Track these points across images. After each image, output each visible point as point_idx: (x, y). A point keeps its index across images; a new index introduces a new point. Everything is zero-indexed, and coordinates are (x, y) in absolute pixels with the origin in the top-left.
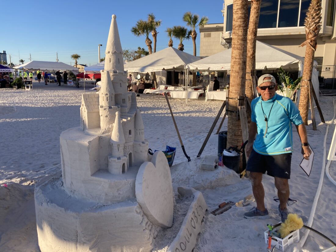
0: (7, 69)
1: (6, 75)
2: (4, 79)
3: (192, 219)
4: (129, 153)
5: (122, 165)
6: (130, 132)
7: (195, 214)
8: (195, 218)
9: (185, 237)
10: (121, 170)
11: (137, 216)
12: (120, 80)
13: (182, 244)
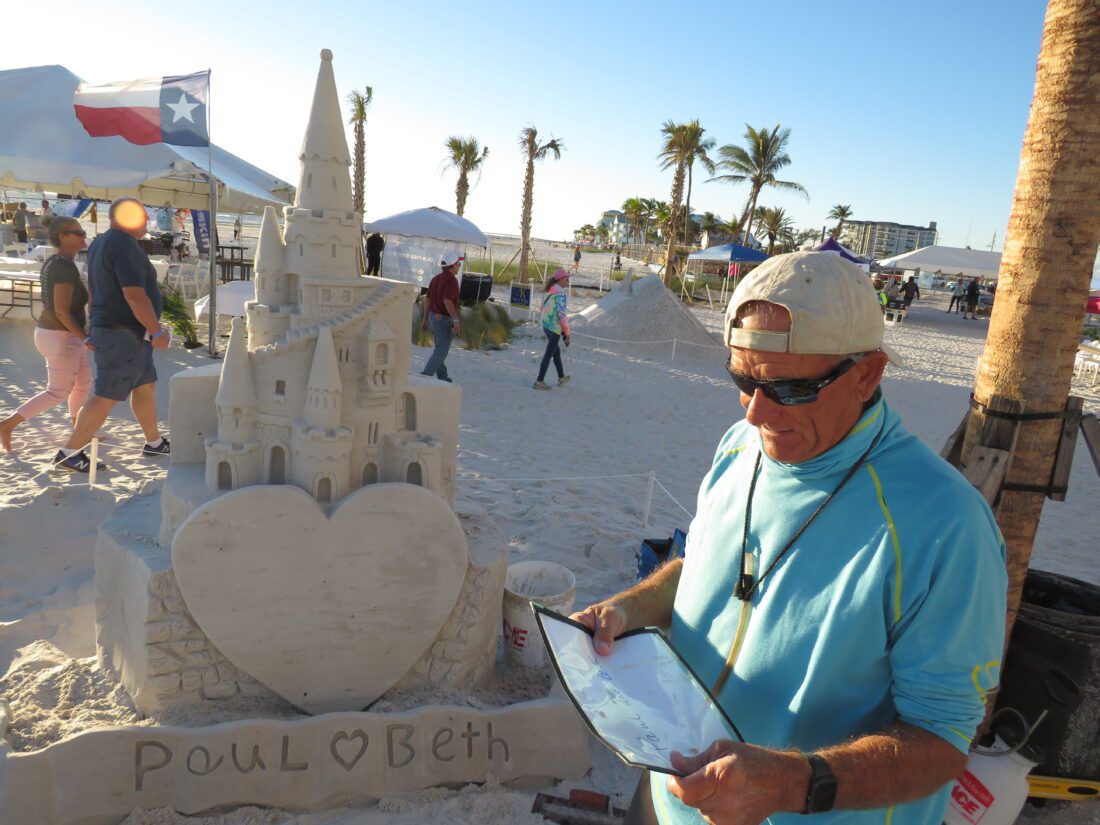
3: (360, 733)
4: (272, 445)
5: (217, 464)
6: (280, 388)
7: (409, 735)
8: (396, 745)
9: (234, 747)
10: (211, 475)
11: (146, 600)
12: (300, 235)
13: (203, 754)
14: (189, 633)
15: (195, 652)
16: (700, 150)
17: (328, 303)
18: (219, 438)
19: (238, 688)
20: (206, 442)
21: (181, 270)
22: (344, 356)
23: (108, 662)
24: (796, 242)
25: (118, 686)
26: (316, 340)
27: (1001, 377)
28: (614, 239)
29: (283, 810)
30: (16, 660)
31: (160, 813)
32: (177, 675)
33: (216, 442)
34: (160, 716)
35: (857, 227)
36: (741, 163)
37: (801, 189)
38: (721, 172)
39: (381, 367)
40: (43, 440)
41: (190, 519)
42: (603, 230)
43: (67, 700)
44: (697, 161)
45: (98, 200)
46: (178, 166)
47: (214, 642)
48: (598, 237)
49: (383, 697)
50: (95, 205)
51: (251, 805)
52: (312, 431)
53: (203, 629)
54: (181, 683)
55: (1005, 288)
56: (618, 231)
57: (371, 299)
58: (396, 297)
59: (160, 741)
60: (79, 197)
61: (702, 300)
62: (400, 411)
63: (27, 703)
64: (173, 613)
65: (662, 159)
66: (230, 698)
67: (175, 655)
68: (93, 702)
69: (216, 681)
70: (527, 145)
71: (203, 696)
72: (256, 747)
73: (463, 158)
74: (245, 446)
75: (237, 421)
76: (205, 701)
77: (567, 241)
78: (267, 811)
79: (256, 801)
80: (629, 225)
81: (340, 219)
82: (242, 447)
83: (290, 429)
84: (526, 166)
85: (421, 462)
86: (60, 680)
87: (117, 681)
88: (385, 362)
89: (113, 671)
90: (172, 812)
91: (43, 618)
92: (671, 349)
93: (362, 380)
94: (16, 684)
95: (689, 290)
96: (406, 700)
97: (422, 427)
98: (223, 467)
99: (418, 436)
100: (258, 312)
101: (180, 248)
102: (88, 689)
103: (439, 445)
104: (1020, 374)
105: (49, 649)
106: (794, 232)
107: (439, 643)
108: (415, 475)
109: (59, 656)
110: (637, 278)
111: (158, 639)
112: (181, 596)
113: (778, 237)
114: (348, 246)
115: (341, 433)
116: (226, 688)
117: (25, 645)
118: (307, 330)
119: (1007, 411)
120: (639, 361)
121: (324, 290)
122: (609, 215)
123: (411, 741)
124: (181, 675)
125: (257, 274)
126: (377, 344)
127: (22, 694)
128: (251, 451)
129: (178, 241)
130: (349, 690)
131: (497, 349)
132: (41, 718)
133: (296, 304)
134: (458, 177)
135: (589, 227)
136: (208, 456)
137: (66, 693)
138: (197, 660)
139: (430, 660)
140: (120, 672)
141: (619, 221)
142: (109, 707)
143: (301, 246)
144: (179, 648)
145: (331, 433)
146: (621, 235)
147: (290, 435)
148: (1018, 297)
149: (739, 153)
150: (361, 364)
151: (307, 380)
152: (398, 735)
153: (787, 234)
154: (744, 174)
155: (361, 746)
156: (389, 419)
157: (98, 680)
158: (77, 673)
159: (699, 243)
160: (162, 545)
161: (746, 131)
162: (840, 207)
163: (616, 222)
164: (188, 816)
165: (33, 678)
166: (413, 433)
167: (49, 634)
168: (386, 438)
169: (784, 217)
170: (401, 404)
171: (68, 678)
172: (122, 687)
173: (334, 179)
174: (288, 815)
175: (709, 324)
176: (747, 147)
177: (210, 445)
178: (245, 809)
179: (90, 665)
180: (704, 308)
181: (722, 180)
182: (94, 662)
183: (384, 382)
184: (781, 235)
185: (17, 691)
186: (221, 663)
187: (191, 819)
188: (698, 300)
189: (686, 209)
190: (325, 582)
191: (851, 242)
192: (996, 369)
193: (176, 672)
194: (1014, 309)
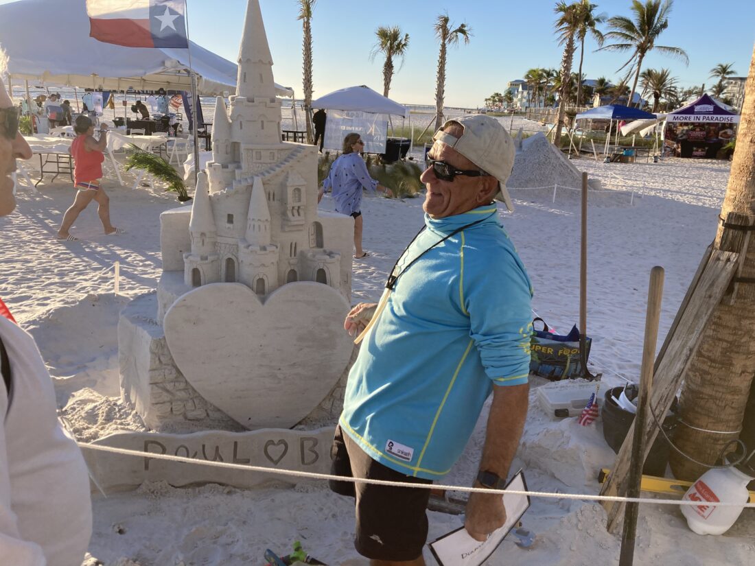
0: (727, 116)
1: (726, 130)
2: (720, 138)
3: (282, 442)
4: (226, 258)
5: (191, 270)
6: (230, 219)
7: (315, 445)
8: (306, 451)
9: (204, 446)
10: (188, 277)
11: (149, 355)
12: (239, 115)
13: (184, 449)
14: (176, 378)
15: (180, 390)
16: (592, 24)
17: (259, 161)
18: (192, 253)
19: (208, 415)
20: (184, 255)
21: (175, 143)
22: (271, 197)
23: (127, 398)
24: (680, 99)
25: (134, 412)
26: (252, 186)
27: (737, 199)
28: (518, 105)
29: (235, 487)
30: (71, 398)
31: (159, 485)
32: (169, 404)
33: (190, 255)
34: (159, 429)
35: (739, 82)
36: (628, 33)
37: (682, 53)
38: (609, 41)
39: (297, 205)
40: (84, 266)
41: (174, 304)
42: (510, 96)
43: (104, 420)
44: (589, 33)
45: (115, 91)
46: (168, 64)
47: (191, 383)
48: (505, 103)
49: (300, 423)
50: (113, 96)
51: (214, 483)
52: (250, 248)
53: (184, 375)
54: (172, 409)
55: (742, 132)
56: (522, 97)
57: (289, 157)
58: (306, 156)
59: (159, 441)
60: (100, 90)
61: (589, 153)
62: (312, 235)
63: (79, 422)
64: (165, 365)
65: (559, 35)
66: (203, 419)
67: (167, 391)
68: (119, 421)
69: (193, 408)
70: (441, 30)
71: (186, 418)
72: (217, 448)
73: (388, 44)
74: (209, 258)
75: (203, 241)
76: (187, 421)
77: (479, 108)
78: (224, 487)
79: (217, 480)
80: (531, 92)
81: (266, 103)
82: (206, 259)
83: (237, 245)
84: (440, 47)
85: (325, 269)
86: (99, 409)
87: (133, 409)
88: (300, 201)
89: (131, 403)
90: (167, 484)
91: (88, 375)
92: (553, 194)
93: (284, 214)
94: (72, 412)
95: (577, 144)
96: (314, 425)
97: (327, 246)
98: (196, 272)
99: (325, 251)
100: (215, 169)
101: (175, 126)
102: (115, 414)
103: (337, 257)
104: (751, 196)
105: (91, 392)
106: (679, 90)
107: (337, 389)
108: (322, 277)
109: (98, 397)
110: (528, 136)
111: (156, 381)
112: (170, 354)
113: (663, 95)
114: (272, 121)
115: (269, 249)
116: (200, 413)
117: (76, 390)
118: (246, 179)
119: (739, 224)
120: (525, 204)
121: (256, 152)
122: (515, 84)
123: (316, 449)
124: (172, 403)
125: (213, 143)
126: (294, 188)
127: (76, 417)
128: (212, 261)
129: (174, 121)
130: (278, 417)
131: (411, 197)
132: (88, 428)
133: (239, 162)
134: (386, 59)
135: (497, 95)
136: (185, 265)
137: (102, 416)
138: (182, 394)
139: (332, 400)
140: (135, 404)
141: (523, 89)
142: (128, 424)
143: (262, 122)
144: (169, 386)
145: (264, 248)
146: (524, 100)
147: (238, 251)
148: (750, 138)
149: (626, 24)
150: (283, 201)
151: (247, 214)
152: (308, 444)
153: (671, 93)
154: (629, 42)
155: (283, 450)
156: (305, 241)
157: (122, 409)
158: (109, 405)
159: (591, 104)
160: (159, 324)
161: (632, 5)
162: (721, 66)
163: (520, 89)
164: (176, 487)
165: (82, 409)
166: (321, 250)
167: (92, 384)
168: (302, 252)
169: (669, 78)
170: (312, 230)
171: (103, 408)
172: (136, 413)
173: (261, 75)
174: (237, 490)
175: (591, 172)
176: (634, 18)
177: (187, 258)
178: (211, 485)
179: (117, 400)
180: (588, 159)
181: (610, 48)
182: (119, 399)
183: (299, 215)
184: (665, 93)
185: (73, 416)
186: (196, 397)
187: (178, 489)
188: (585, 153)
189: (579, 76)
190: (261, 346)
191: (734, 96)
192: (734, 193)
193: (169, 402)
194: (747, 147)
